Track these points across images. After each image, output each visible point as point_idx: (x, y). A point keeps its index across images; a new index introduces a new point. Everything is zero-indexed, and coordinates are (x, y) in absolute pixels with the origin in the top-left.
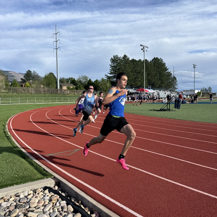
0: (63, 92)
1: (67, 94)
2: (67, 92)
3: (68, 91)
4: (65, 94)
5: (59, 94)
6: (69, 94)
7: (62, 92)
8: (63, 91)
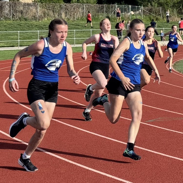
0: (22, 12)
1: (35, 18)
2: (34, 10)
3: (39, 8)
4: (26, 20)
5: (6, 18)
6: (41, 18)
7: (16, 11)
8: (21, 8)
